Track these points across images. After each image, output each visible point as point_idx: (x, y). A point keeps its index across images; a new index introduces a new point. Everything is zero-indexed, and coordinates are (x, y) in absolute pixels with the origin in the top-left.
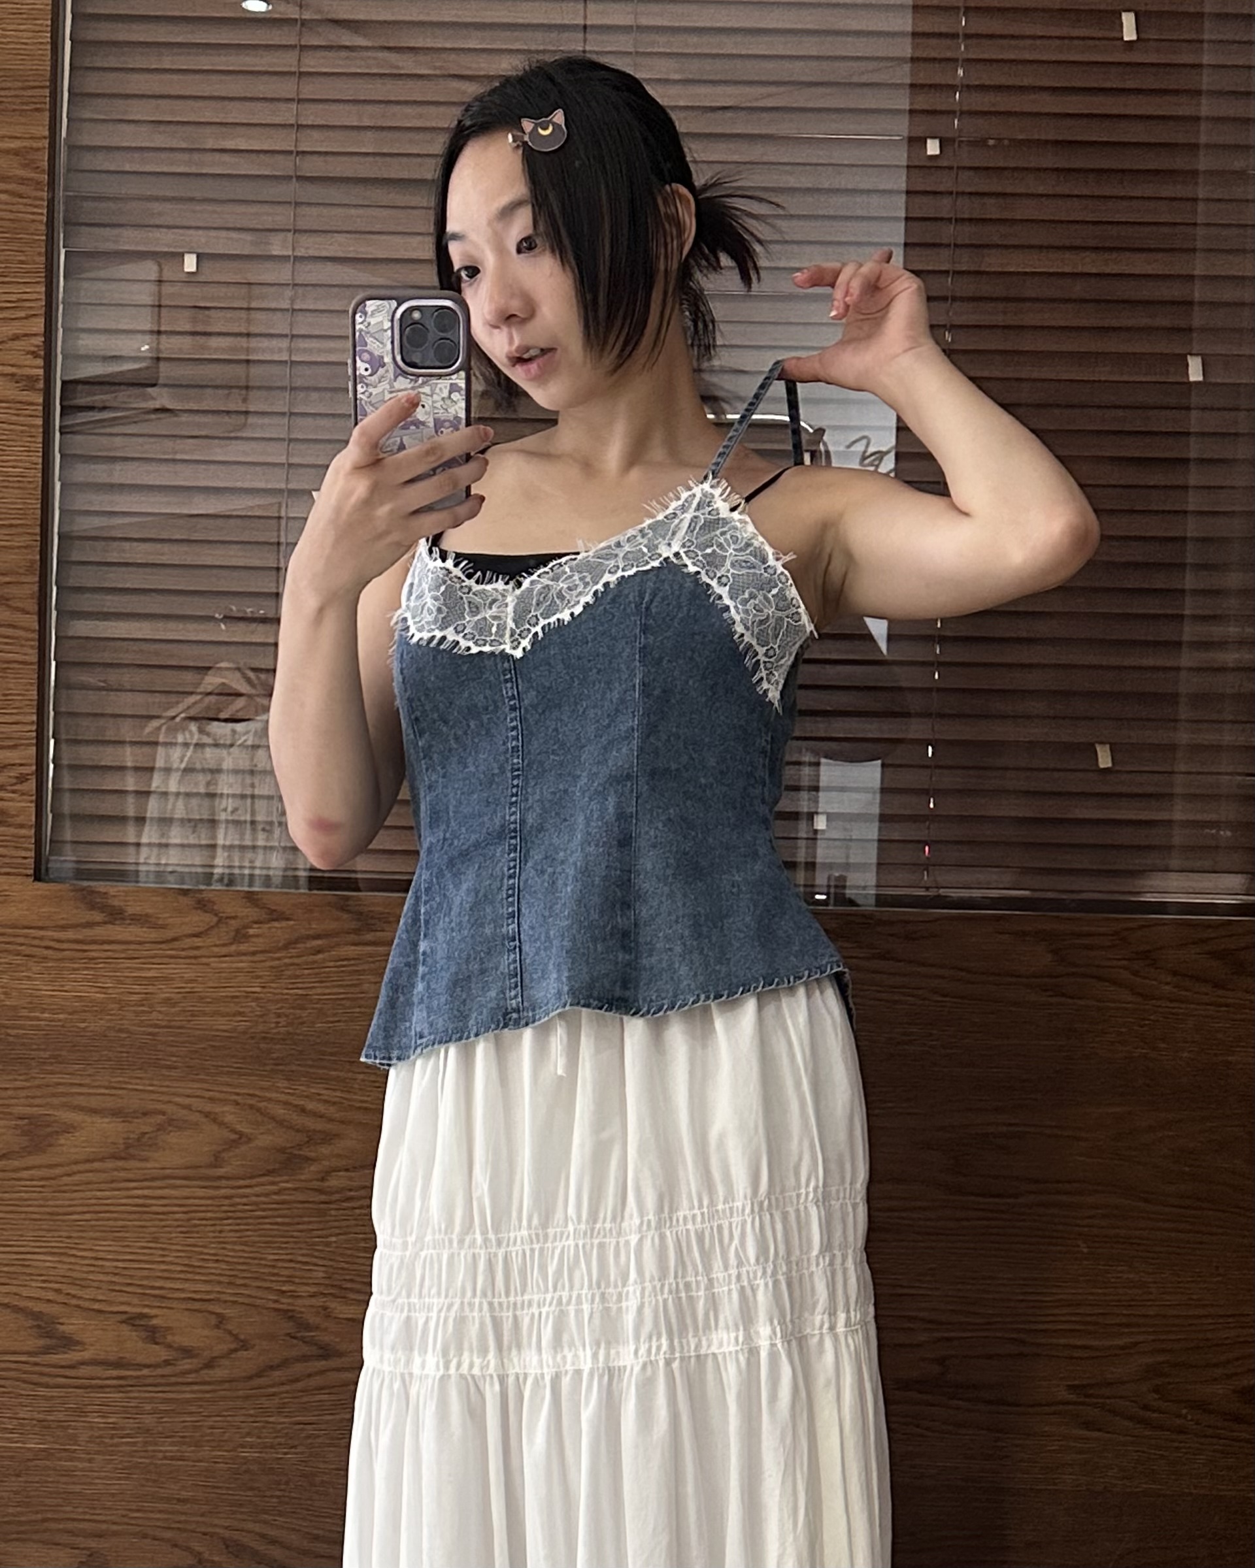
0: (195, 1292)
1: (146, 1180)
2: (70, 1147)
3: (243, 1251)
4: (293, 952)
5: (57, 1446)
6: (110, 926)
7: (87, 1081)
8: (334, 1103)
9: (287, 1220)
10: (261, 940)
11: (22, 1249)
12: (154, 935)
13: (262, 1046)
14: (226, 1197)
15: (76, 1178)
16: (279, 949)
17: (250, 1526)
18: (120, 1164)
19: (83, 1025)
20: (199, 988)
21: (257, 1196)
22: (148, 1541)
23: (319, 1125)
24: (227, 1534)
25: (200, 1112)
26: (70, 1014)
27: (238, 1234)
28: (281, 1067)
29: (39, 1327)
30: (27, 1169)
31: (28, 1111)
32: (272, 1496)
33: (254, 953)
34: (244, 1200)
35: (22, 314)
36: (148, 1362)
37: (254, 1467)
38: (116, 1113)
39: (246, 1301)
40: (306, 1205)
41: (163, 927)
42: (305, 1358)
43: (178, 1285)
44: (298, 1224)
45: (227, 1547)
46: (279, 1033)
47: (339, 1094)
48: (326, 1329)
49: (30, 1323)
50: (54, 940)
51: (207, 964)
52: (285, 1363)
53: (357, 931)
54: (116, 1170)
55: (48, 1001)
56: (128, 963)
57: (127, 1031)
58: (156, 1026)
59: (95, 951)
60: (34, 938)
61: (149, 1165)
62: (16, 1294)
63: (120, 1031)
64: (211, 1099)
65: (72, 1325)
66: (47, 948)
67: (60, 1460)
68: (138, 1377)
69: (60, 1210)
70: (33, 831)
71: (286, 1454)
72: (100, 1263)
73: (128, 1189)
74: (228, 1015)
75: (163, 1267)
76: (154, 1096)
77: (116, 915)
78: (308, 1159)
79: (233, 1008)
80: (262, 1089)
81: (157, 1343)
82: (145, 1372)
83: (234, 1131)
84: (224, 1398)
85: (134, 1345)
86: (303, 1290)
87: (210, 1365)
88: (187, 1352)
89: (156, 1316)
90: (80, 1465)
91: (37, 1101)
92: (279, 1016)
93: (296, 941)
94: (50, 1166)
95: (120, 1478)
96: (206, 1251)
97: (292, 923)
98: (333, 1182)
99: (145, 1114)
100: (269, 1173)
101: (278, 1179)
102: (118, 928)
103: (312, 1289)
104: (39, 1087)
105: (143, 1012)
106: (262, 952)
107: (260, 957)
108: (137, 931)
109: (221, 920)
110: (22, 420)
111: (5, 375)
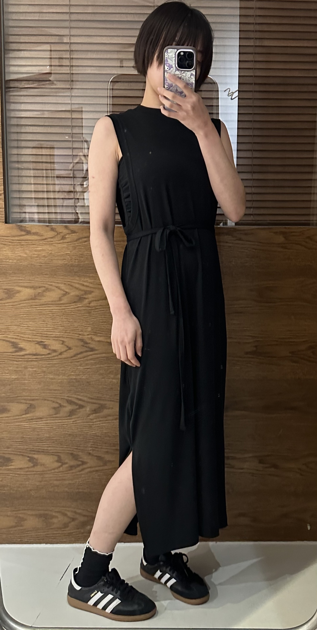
0: (56, 335)
1: (41, 305)
2: (18, 297)
3: (69, 324)
4: (78, 242)
5: (20, 377)
6: (27, 236)
7: (24, 279)
8: (92, 283)
9: (80, 315)
10: (70, 239)
11: (7, 325)
12: (39, 238)
13: (71, 268)
14: (63, 309)
15: (21, 305)
16: (75, 241)
17: (73, 396)
18: (34, 301)
19: (21, 263)
20: (53, 252)
21: (72, 308)
22: (46, 401)
23: (88, 289)
24: (67, 398)
25: (55, 286)
26: (18, 260)
27: (67, 319)
28: (76, 274)
29: (13, 345)
30: (7, 303)
31: (7, 287)
32: (79, 388)
33: (68, 242)
34: (68, 310)
36: (43, 353)
37: (74, 381)
38: (31, 287)
39: (70, 337)
40: (86, 311)
41: (42, 236)
42: (86, 351)
43: (51, 333)
44: (83, 316)
45: (68, 402)
46: (76, 264)
47: (93, 280)
48: (92, 344)
49: (11, 344)
50: (11, 240)
51: (55, 246)
52: (81, 353)
54: (32, 303)
55: (11, 257)
56: (33, 246)
57: (33, 265)
58: (42, 263)
59: (23, 243)
60: (6, 239)
61: (41, 301)
62: (6, 337)
63: (32, 265)
64: (58, 283)
65: (22, 345)
66: (9, 242)
67: (21, 380)
68: (41, 358)
69: (17, 314)
70: (4, 210)
71: (82, 377)
72: (29, 328)
73: (35, 308)
74: (61, 260)
75: (47, 328)
76: (42, 282)
77: (28, 233)
78: (85, 298)
79: (62, 258)
80: (72, 279)
81: (46, 349)
82: (43, 356)
83: (64, 291)
84: (65, 363)
85: (40, 349)
86: (86, 333)
87: (61, 354)
88: (55, 351)
89: (45, 342)
90: (26, 382)
91: (9, 285)
92: (75, 260)
93: (79, 239)
94: (13, 302)
95: (37, 385)
96: (58, 324)
97: (78, 234)
98: (92, 304)
99: (40, 287)
100: (75, 302)
101: (77, 304)
102: (29, 236)
103: (88, 333)
104: (10, 281)
105: (38, 259)
106: (70, 242)
107: (70, 243)
108: (35, 237)
109: (58, 233)
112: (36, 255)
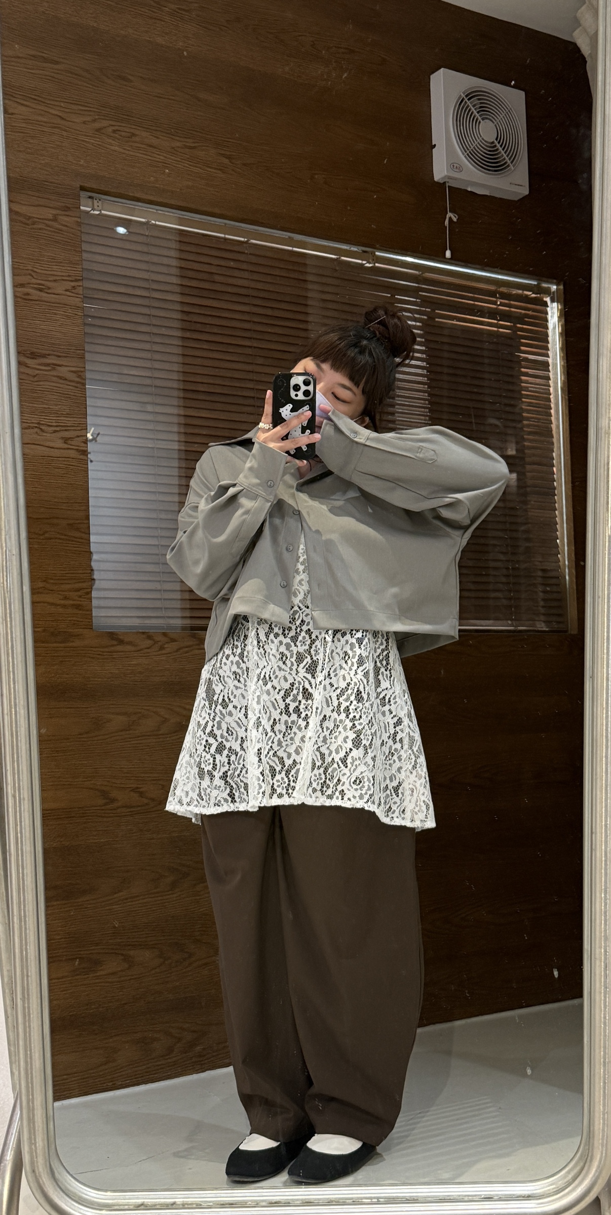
0: (154, 777)
1: (136, 738)
2: (110, 727)
4: (178, 653)
6: (119, 646)
7: (117, 703)
10: (169, 649)
12: (133, 649)
14: (162, 742)
15: (114, 738)
16: (174, 652)
18: (128, 732)
19: (112, 682)
20: (150, 667)
21: (172, 740)
24: (169, 864)
25: (153, 712)
26: (108, 679)
29: (103, 795)
30: (96, 736)
31: (95, 715)
33: (167, 654)
35: (79, 428)
36: (140, 804)
38: (124, 714)
41: (137, 645)
43: (148, 775)
49: (101, 794)
50: (101, 652)
51: (152, 658)
53: (198, 645)
54: (126, 734)
55: (101, 674)
56: (126, 659)
57: (127, 684)
58: (136, 681)
60: (95, 651)
61: (136, 732)
62: (93, 784)
63: (125, 683)
64: (156, 707)
65: (114, 794)
66: (99, 655)
68: (137, 811)
72: (123, 769)
73: (129, 741)
74: (160, 676)
76: (136, 707)
77: (121, 642)
79: (161, 674)
80: (172, 702)
81: (143, 797)
82: (139, 808)
85: (135, 799)
88: (153, 800)
89: (143, 788)
90: (119, 846)
91: (98, 712)
93: (180, 650)
94: (103, 735)
95: (133, 849)
97: (178, 643)
99: (135, 714)
102: (121, 646)
104: (99, 706)
105: (132, 676)
106: (169, 653)
107: (169, 655)
108: (129, 648)
109: (156, 642)
110: (81, 465)
111: (75, 449)
112: (128, 671)
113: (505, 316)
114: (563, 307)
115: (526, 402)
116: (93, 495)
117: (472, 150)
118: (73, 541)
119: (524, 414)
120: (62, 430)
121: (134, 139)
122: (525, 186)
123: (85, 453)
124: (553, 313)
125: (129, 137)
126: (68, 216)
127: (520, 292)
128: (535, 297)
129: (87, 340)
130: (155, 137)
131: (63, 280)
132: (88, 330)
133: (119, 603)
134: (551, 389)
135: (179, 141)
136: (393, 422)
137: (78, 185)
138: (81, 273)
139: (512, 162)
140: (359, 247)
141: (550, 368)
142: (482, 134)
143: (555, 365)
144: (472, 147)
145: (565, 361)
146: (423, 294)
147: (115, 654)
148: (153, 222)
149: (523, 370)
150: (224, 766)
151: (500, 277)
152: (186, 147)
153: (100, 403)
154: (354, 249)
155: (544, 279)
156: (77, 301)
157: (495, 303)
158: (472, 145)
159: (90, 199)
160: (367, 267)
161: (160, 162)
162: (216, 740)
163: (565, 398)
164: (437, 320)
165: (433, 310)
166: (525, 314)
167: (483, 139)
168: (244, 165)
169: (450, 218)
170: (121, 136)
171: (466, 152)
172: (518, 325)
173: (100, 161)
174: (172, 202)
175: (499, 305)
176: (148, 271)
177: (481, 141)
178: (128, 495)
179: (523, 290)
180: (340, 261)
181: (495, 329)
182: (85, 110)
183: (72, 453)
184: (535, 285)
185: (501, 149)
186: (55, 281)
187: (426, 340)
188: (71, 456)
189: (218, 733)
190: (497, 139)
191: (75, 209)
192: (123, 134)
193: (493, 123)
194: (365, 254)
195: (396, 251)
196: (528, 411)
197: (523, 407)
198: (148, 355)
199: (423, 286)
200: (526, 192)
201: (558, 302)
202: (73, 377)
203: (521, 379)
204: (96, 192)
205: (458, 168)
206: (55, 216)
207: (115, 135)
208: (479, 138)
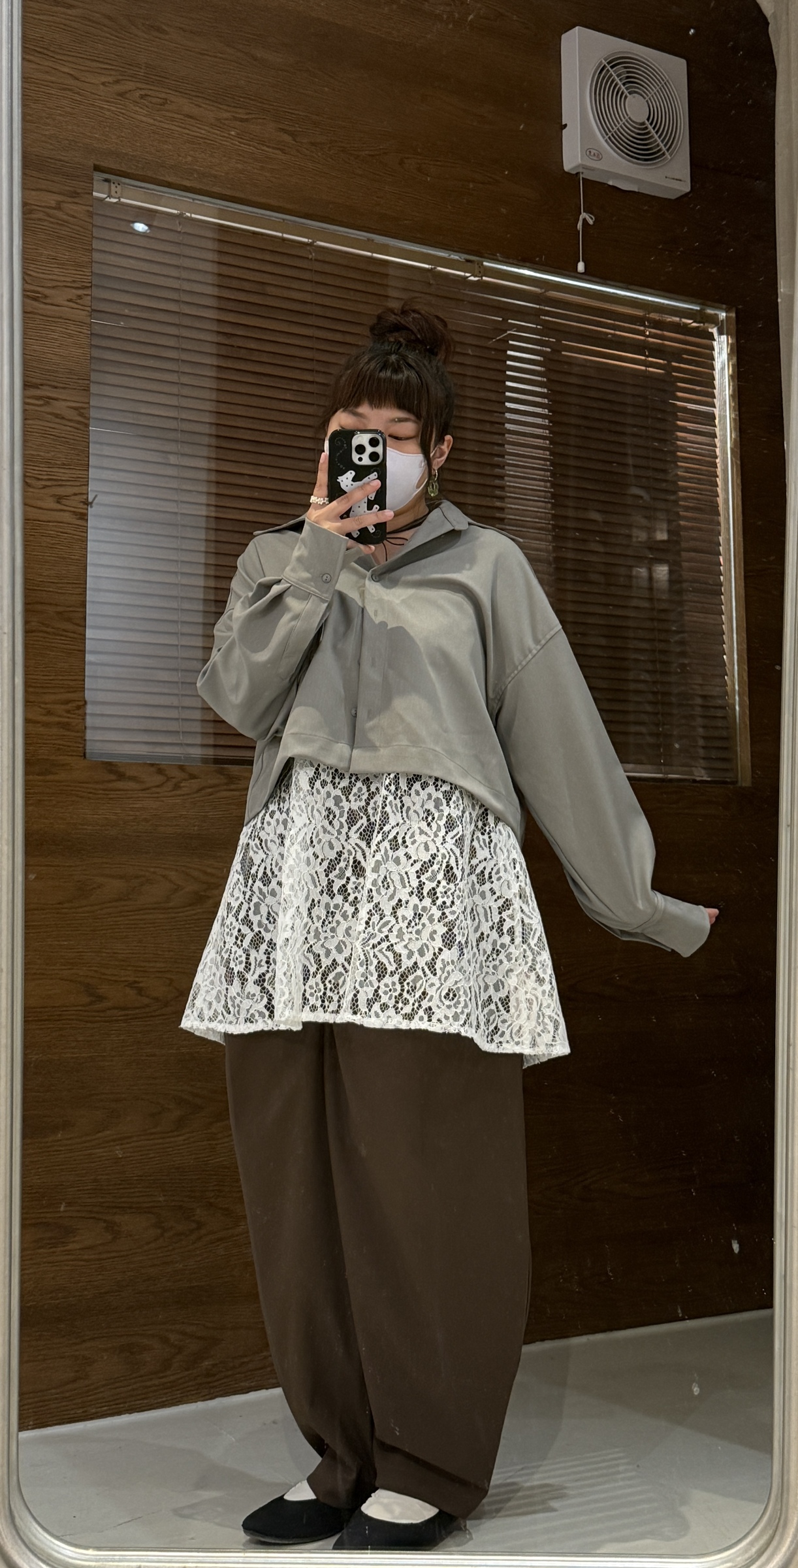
0: (159, 968)
1: (135, 911)
2: (99, 896)
4: (199, 794)
6: (119, 782)
7: (109, 861)
8: (219, 869)
10: (186, 789)
12: (137, 786)
13: (187, 841)
15: (104, 911)
16: (194, 793)
18: (124, 903)
19: (107, 832)
20: (159, 812)
23: (213, 880)
24: (175, 1093)
25: (161, 875)
26: (101, 827)
27: (178, 937)
28: (195, 851)
29: (87, 991)
30: (80, 907)
31: (81, 878)
32: (195, 1071)
33: (183, 795)
35: (77, 483)
36: (138, 1006)
37: (188, 1057)
38: (121, 877)
39: (182, 971)
41: (143, 782)
43: (152, 965)
45: (175, 1100)
46: (194, 834)
47: (221, 864)
49: (83, 989)
50: (93, 789)
51: (163, 801)
53: (226, 784)
54: (122, 906)
55: (91, 820)
56: (127, 800)
57: (127, 835)
58: (140, 832)
59: (112, 794)
61: (136, 903)
62: (76, 974)
63: (124, 834)
64: (166, 868)
65: (103, 989)
66: (91, 793)
67: (98, 1061)
68: (133, 1014)
69: (97, 928)
72: (115, 955)
73: (126, 916)
74: (172, 826)
75: (145, 955)
76: (140, 868)
77: (121, 776)
78: (208, 897)
79: (174, 822)
80: (188, 863)
81: (142, 996)
82: (137, 1011)
83: (175, 884)
85: (132, 997)
88: (157, 999)
89: (142, 981)
90: (106, 1063)
91: (86, 873)
93: (201, 789)
94: (91, 906)
95: (125, 1069)
96: (164, 946)
97: (199, 780)
99: (137, 877)
100: (190, 905)
102: (123, 783)
104: (87, 865)
105: (134, 825)
106: (188, 794)
107: (185, 797)
108: (132, 785)
109: (169, 779)
110: (78, 533)
111: (70, 511)
112: (132, 818)
113: (657, 351)
114: (734, 341)
115: (682, 467)
116: (93, 574)
117: (615, 132)
118: (62, 635)
119: (679, 483)
120: (56, 486)
121: (167, 107)
122: (685, 181)
123: (84, 517)
124: (721, 349)
125: (161, 105)
126: (76, 203)
127: (677, 319)
128: (697, 328)
129: (93, 367)
130: (196, 105)
131: (66, 286)
132: (96, 353)
133: (121, 723)
134: (718, 450)
135: (226, 111)
136: (502, 488)
137: (91, 163)
138: (90, 278)
139: (668, 150)
140: (460, 255)
141: (717, 421)
142: (628, 113)
143: (723, 418)
144: (615, 129)
145: (737, 413)
146: (547, 318)
147: (112, 792)
148: (189, 215)
149: (679, 423)
150: (260, 966)
151: (650, 299)
152: (236, 119)
153: (107, 451)
154: (455, 256)
155: (709, 303)
156: (82, 315)
157: (642, 333)
158: (616, 126)
159: (107, 184)
160: (471, 280)
161: (201, 138)
162: (252, 930)
163: (736, 463)
164: (563, 353)
165: (559, 341)
166: (683, 349)
167: (630, 118)
168: (313, 144)
169: (584, 220)
170: (151, 103)
171: (607, 134)
172: (674, 364)
173: (123, 134)
174: (216, 189)
175: (649, 336)
176: (178, 278)
177: (627, 121)
178: (139, 576)
179: (681, 317)
180: (435, 272)
181: (643, 368)
182: (105, 69)
183: (67, 517)
184: (697, 310)
185: (653, 132)
186: (54, 287)
187: (548, 379)
188: (65, 520)
189: (255, 919)
190: (648, 119)
191: (87, 196)
192: (154, 100)
193: (645, 98)
194: (469, 264)
195: (511, 261)
196: (685, 479)
197: (679, 473)
198: (174, 389)
199: (546, 308)
200: (687, 189)
201: (728, 335)
202: (73, 415)
203: (677, 436)
204: (114, 174)
205: (599, 156)
206: (59, 203)
207: (142, 101)
208: (624, 118)
